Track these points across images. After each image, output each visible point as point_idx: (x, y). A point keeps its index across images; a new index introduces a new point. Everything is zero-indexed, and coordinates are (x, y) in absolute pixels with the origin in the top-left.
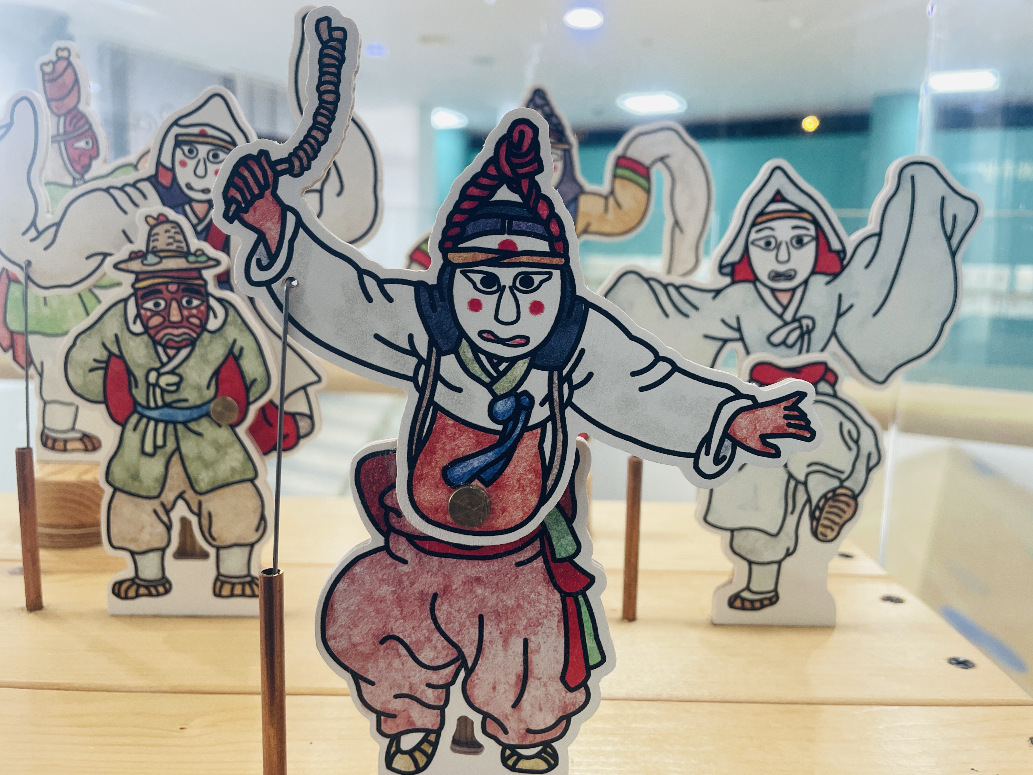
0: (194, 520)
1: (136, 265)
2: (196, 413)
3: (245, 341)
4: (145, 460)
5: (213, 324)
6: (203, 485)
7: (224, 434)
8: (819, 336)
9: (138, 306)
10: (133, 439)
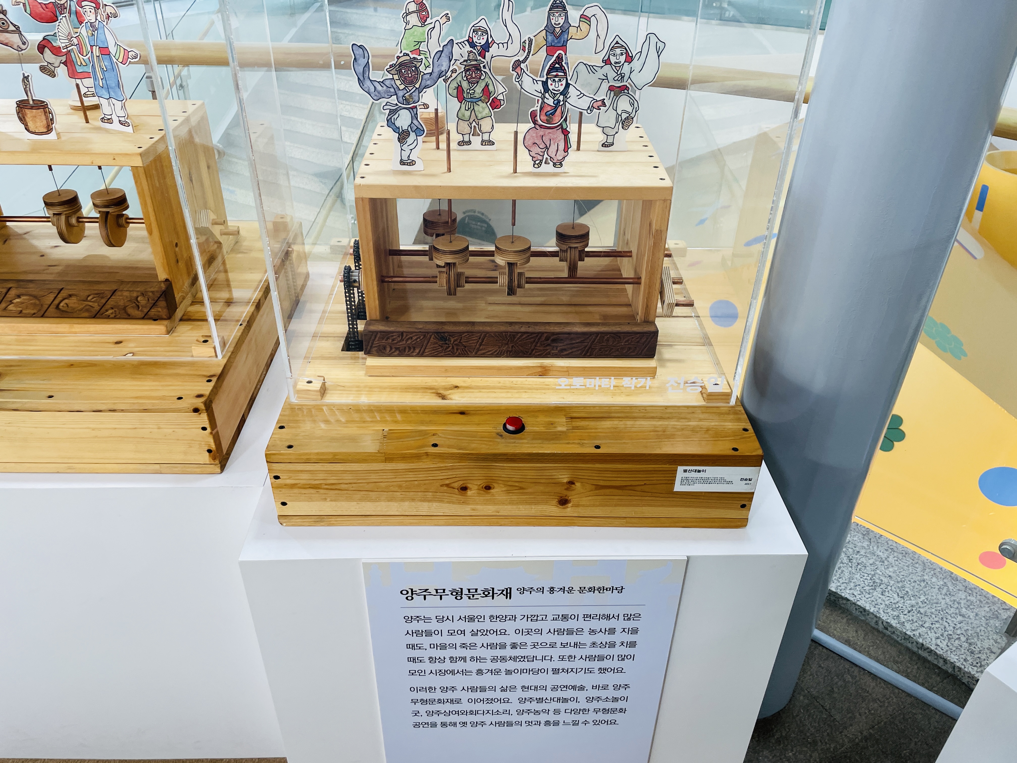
0: (477, 126)
1: (465, 63)
2: (478, 100)
3: (490, 82)
4: (466, 111)
5: (482, 78)
6: (479, 118)
7: (484, 105)
8: (626, 78)
9: (465, 73)
10: (463, 106)
